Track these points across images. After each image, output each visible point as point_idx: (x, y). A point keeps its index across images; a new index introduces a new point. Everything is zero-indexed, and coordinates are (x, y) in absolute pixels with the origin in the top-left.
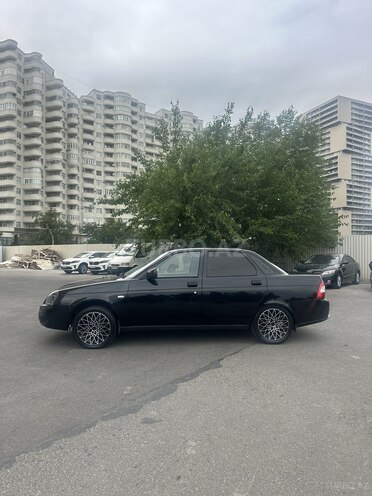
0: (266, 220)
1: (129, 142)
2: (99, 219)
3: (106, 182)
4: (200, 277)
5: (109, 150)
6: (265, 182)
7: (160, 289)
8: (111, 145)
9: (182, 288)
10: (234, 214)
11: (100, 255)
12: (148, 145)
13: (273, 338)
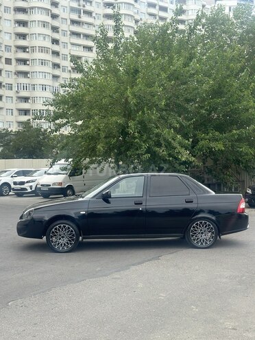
0: (217, 133)
1: (48, 19)
2: (10, 123)
3: (18, 73)
4: (144, 197)
5: (22, 30)
6: (217, 92)
7: (114, 207)
8: (23, 23)
9: (130, 206)
10: (181, 130)
11: (25, 173)
12: (73, 22)
13: (202, 244)
